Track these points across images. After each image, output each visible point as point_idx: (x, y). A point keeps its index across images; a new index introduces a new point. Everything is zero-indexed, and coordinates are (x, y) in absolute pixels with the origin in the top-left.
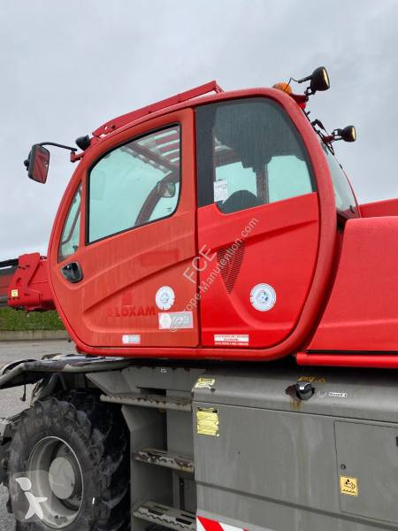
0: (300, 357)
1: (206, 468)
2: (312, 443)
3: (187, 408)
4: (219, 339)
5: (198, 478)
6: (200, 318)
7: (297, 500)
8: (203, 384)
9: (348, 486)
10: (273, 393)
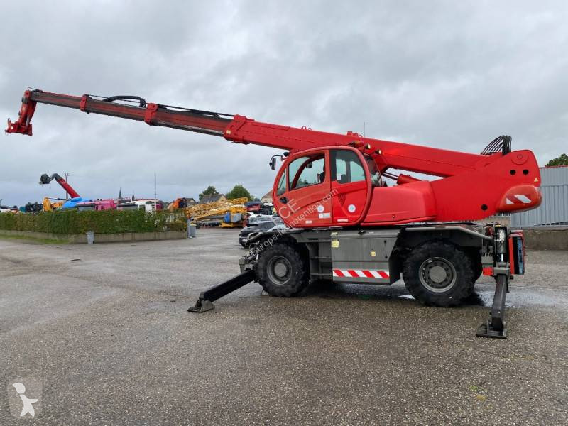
0: (362, 224)
1: (335, 256)
2: (365, 245)
3: (329, 241)
4: (339, 220)
5: (333, 259)
6: (332, 215)
7: (361, 260)
8: (333, 234)
9: (373, 254)
10: (355, 234)
